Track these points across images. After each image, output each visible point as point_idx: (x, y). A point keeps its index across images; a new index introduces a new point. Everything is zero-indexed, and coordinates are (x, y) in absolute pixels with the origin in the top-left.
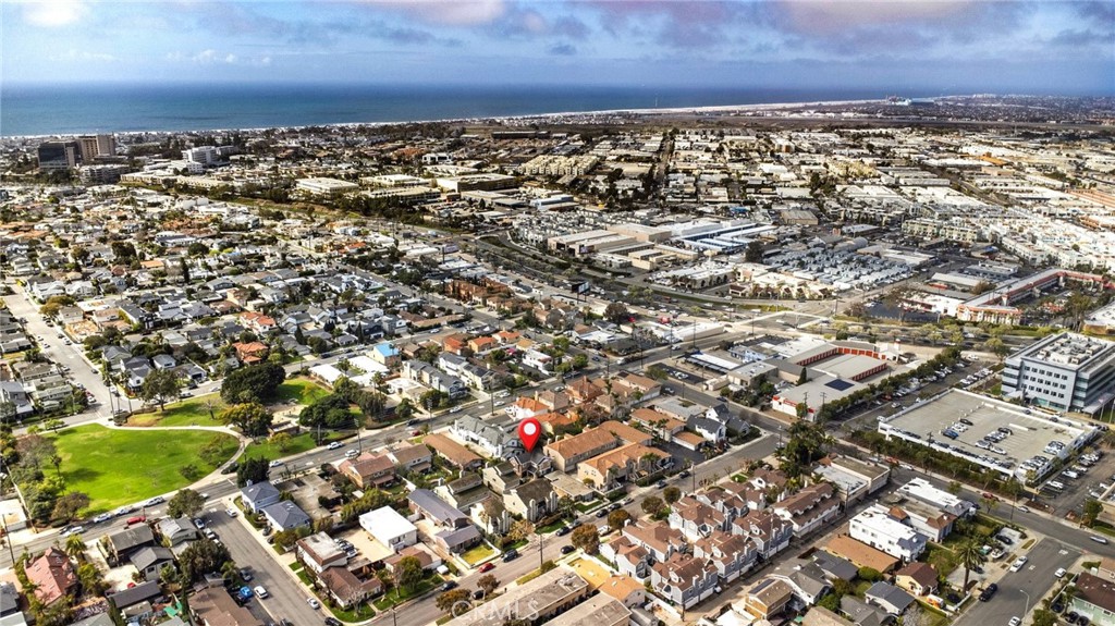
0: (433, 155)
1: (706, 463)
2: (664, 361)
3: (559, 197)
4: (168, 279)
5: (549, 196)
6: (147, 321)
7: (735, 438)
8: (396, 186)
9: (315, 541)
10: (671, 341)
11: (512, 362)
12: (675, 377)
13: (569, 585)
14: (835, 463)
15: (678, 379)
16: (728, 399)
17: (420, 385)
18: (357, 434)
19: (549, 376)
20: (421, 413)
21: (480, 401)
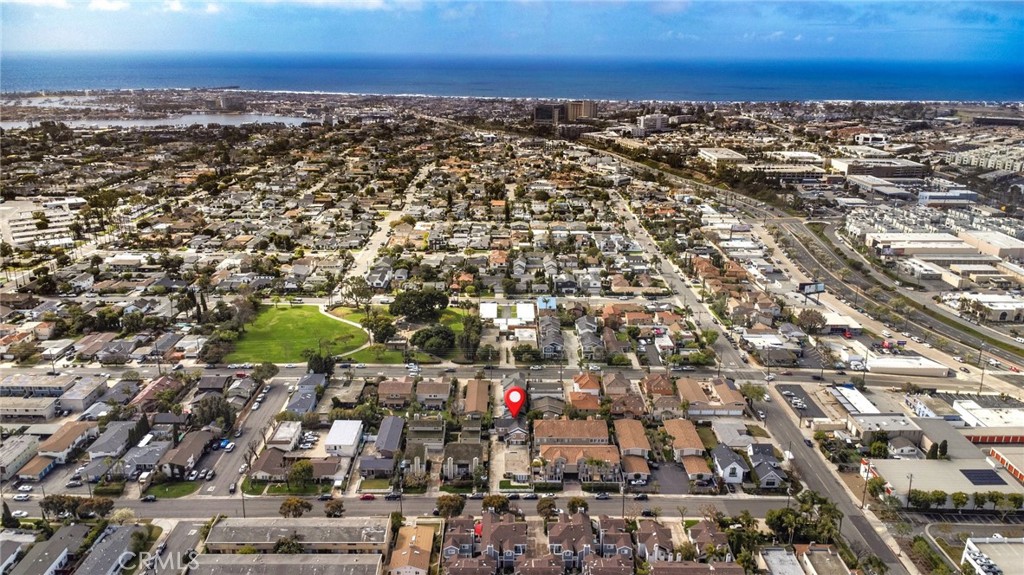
0: (867, 136)
1: (684, 496)
2: (802, 384)
3: (957, 193)
4: (495, 216)
5: (948, 190)
6: (436, 244)
7: (753, 486)
8: (788, 162)
9: (288, 426)
10: (852, 367)
11: (643, 342)
12: (790, 403)
13: (369, 535)
14: (808, 555)
15: (791, 406)
16: (817, 445)
17: (535, 339)
18: (440, 363)
19: (660, 364)
20: (508, 362)
21: (567, 367)
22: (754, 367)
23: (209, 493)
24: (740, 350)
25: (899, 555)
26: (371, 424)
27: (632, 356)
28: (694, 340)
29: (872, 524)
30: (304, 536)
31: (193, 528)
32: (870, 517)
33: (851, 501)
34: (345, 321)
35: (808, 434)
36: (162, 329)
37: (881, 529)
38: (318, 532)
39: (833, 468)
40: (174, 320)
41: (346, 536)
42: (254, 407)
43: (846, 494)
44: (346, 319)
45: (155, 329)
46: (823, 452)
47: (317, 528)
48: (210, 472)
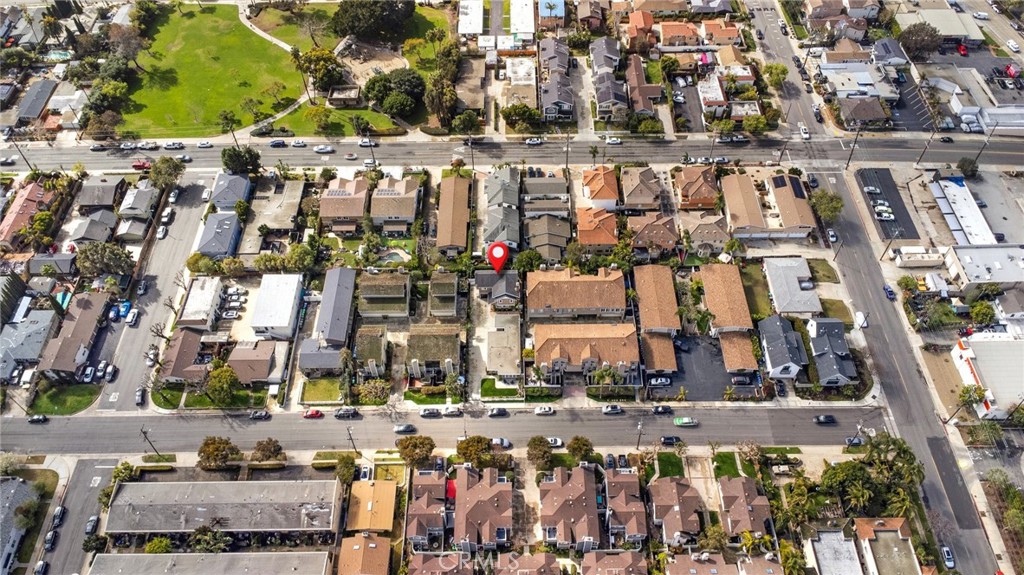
1: (718, 404)
7: (810, 386)
9: (202, 288)
10: (964, 126)
11: (681, 82)
12: (871, 209)
13: (311, 517)
14: (870, 541)
15: (872, 215)
16: (900, 296)
17: (533, 82)
18: (405, 133)
19: (702, 130)
20: (496, 129)
21: (577, 137)
22: (831, 131)
23: (111, 406)
24: (814, 95)
25: (984, 515)
26: (313, 272)
27: (664, 112)
28: (752, 82)
29: (956, 453)
30: (227, 519)
31: (97, 473)
32: (955, 439)
33: (933, 409)
34: (275, 41)
35: (891, 275)
36: (31, 67)
37: (965, 463)
38: (245, 512)
39: (916, 341)
40: (45, 49)
41: (280, 518)
42: (159, 235)
43: (928, 395)
44: (275, 35)
45: (21, 68)
46: (908, 312)
47: (244, 506)
48: (110, 369)
